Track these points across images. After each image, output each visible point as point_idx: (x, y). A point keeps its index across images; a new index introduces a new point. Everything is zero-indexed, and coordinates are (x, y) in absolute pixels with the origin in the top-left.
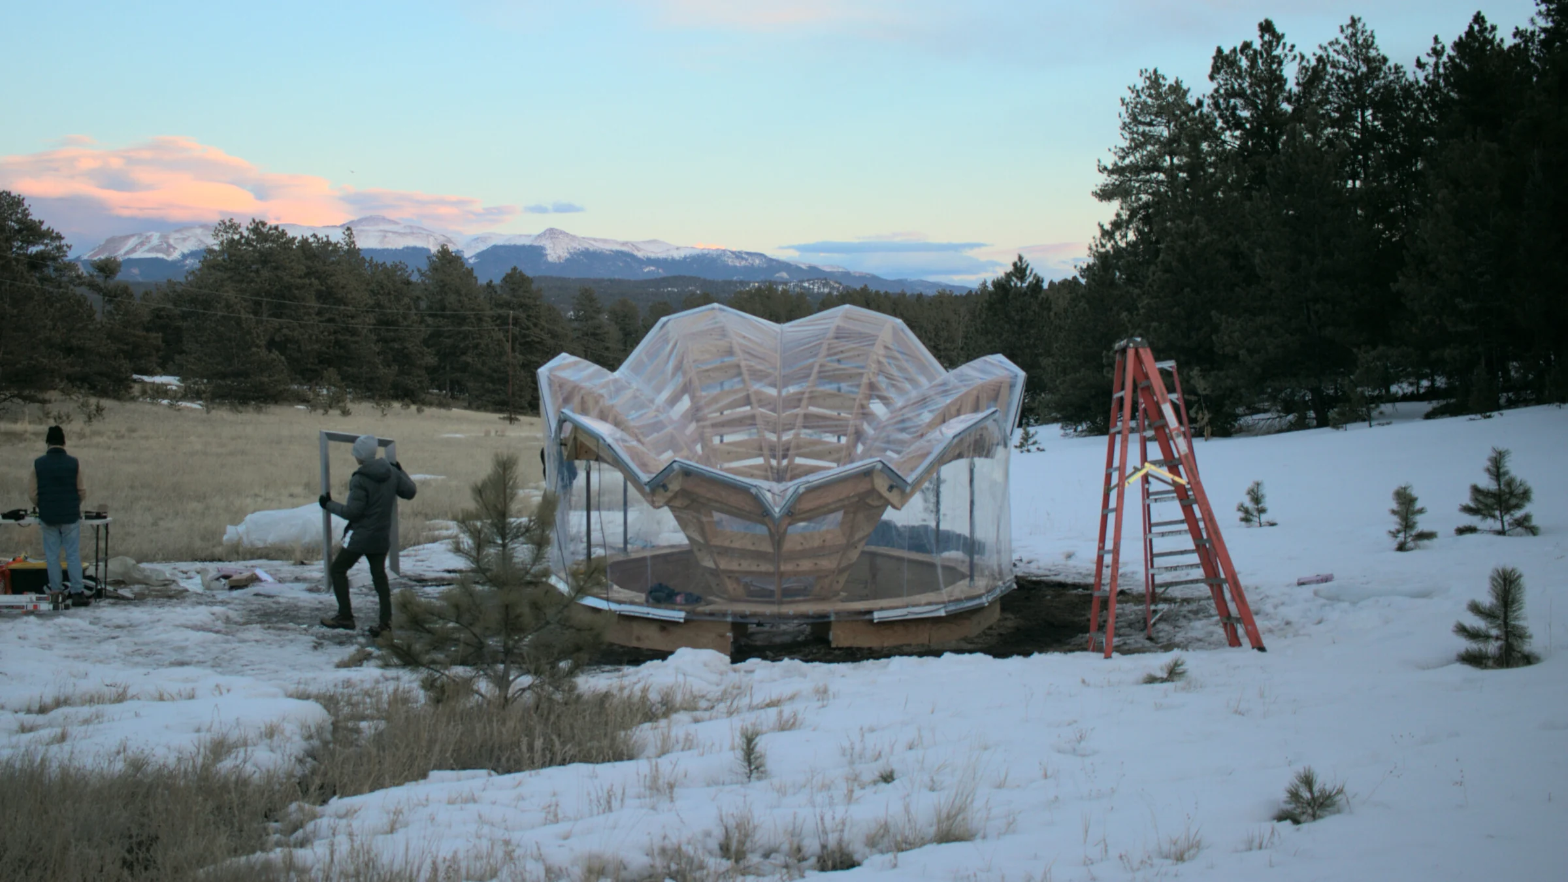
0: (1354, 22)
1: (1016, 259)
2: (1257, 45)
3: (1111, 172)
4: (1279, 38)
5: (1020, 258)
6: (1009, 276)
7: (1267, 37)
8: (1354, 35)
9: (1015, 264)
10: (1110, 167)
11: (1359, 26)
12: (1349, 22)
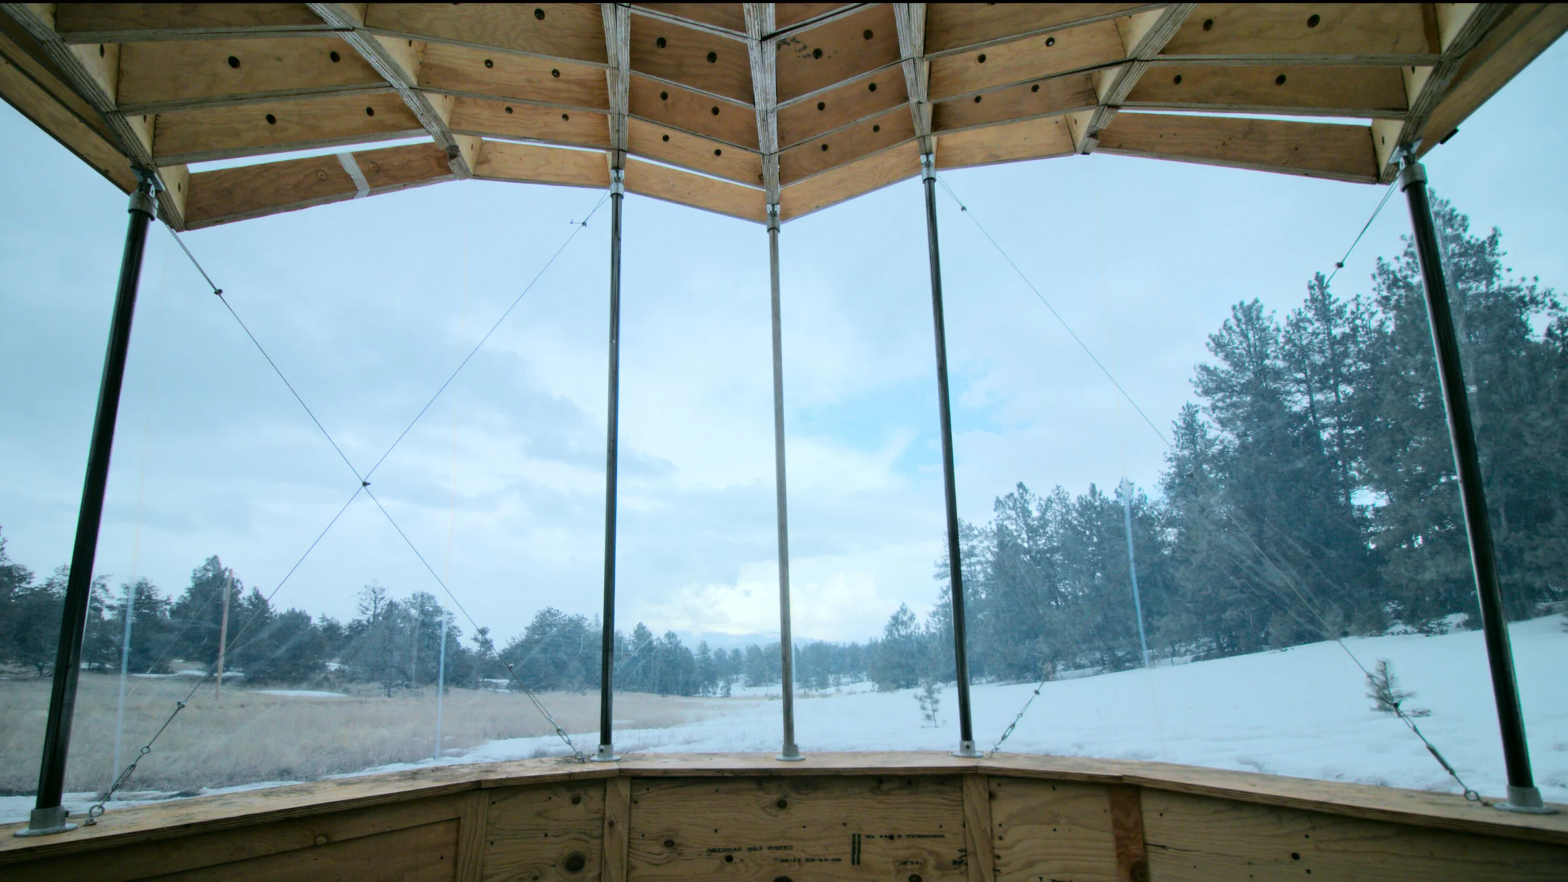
0: (1058, 487)
1: (901, 604)
2: (1016, 495)
3: (941, 567)
4: (1026, 490)
5: (904, 604)
6: (898, 613)
7: (1021, 491)
8: (1058, 494)
9: (901, 607)
10: (941, 564)
11: (1060, 489)
12: (1055, 488)
